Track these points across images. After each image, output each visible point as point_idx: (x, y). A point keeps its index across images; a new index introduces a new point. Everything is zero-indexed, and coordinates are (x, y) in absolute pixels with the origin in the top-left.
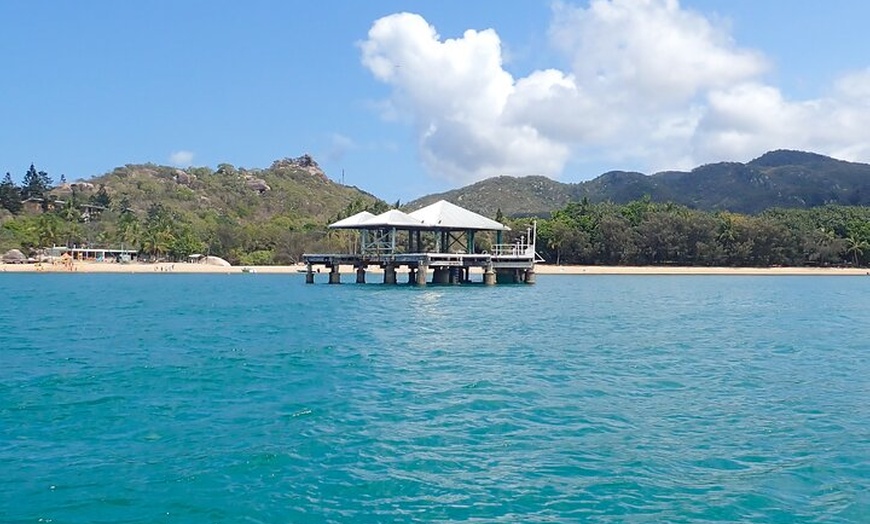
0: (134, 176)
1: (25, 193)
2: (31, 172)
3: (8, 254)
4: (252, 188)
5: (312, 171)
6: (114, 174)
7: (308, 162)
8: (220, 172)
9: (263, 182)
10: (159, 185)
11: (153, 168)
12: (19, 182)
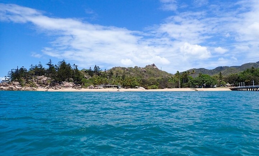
0: (117, 69)
1: (94, 72)
2: (96, 67)
3: (90, 86)
4: (143, 71)
5: (155, 67)
6: (112, 69)
7: (154, 65)
8: (135, 68)
9: (145, 70)
10: (122, 71)
11: (121, 67)
12: (93, 69)
